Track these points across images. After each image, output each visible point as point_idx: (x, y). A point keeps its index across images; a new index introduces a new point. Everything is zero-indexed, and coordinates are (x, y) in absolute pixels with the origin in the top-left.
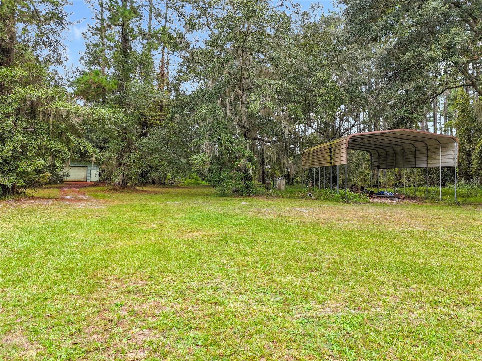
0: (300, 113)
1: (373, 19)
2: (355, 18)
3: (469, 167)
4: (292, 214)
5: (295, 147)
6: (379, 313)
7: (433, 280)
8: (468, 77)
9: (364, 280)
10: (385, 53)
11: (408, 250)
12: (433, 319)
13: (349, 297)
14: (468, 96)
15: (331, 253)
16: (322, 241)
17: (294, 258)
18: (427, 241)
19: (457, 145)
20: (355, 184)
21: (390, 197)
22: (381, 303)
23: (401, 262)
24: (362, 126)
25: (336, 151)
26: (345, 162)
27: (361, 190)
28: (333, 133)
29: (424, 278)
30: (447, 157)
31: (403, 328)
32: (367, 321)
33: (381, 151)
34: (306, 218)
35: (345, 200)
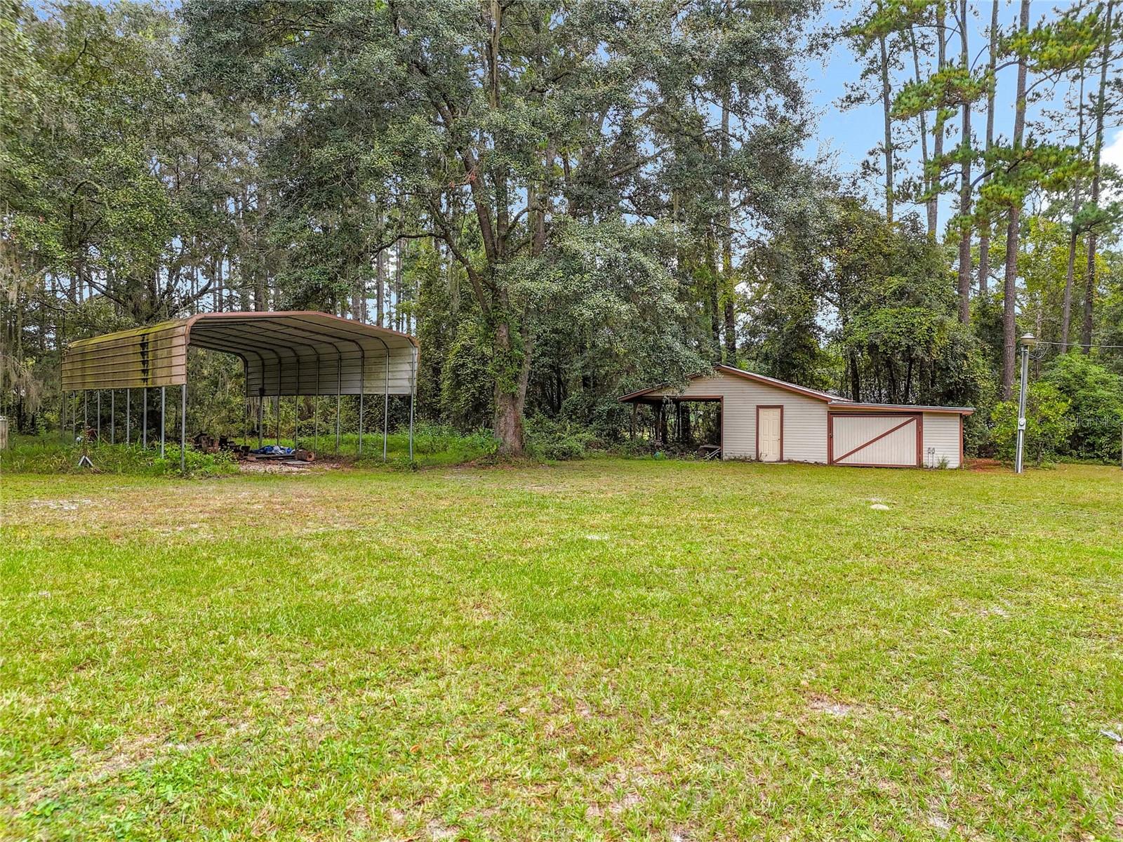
0: (54, 245)
1: (251, 47)
2: (209, 33)
3: (436, 395)
4: (29, 520)
5: (42, 332)
6: (244, 736)
7: (358, 635)
8: (438, 219)
9: (213, 666)
10: (279, 134)
11: (316, 577)
12: (351, 718)
13: (175, 715)
14: (439, 255)
15: (135, 611)
16: (113, 583)
17: (29, 641)
18: (353, 553)
19: (416, 352)
20: (208, 430)
21: (286, 458)
22: (250, 711)
23: (299, 608)
24: (225, 292)
25: (159, 352)
26: (181, 381)
27: (220, 444)
28: (152, 304)
29: (342, 634)
30: (398, 375)
31: (291, 757)
32: (214, 763)
33: (267, 355)
34: (72, 526)
35: (180, 470)
